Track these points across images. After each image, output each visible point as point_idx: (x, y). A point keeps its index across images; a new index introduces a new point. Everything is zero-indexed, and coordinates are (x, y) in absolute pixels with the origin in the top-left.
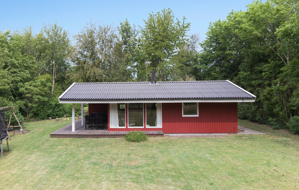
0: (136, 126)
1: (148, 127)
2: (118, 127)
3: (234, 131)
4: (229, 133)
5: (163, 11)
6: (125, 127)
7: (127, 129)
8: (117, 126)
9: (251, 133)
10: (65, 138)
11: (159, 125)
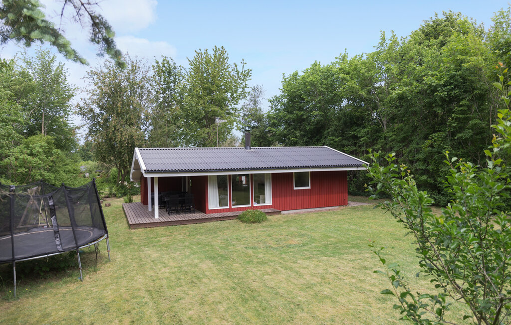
0: (237, 205)
1: (255, 205)
2: (219, 208)
3: (344, 203)
4: (340, 206)
5: (215, 49)
6: (228, 207)
7: (231, 210)
8: (217, 207)
9: (361, 205)
10: (155, 228)
11: (269, 201)
